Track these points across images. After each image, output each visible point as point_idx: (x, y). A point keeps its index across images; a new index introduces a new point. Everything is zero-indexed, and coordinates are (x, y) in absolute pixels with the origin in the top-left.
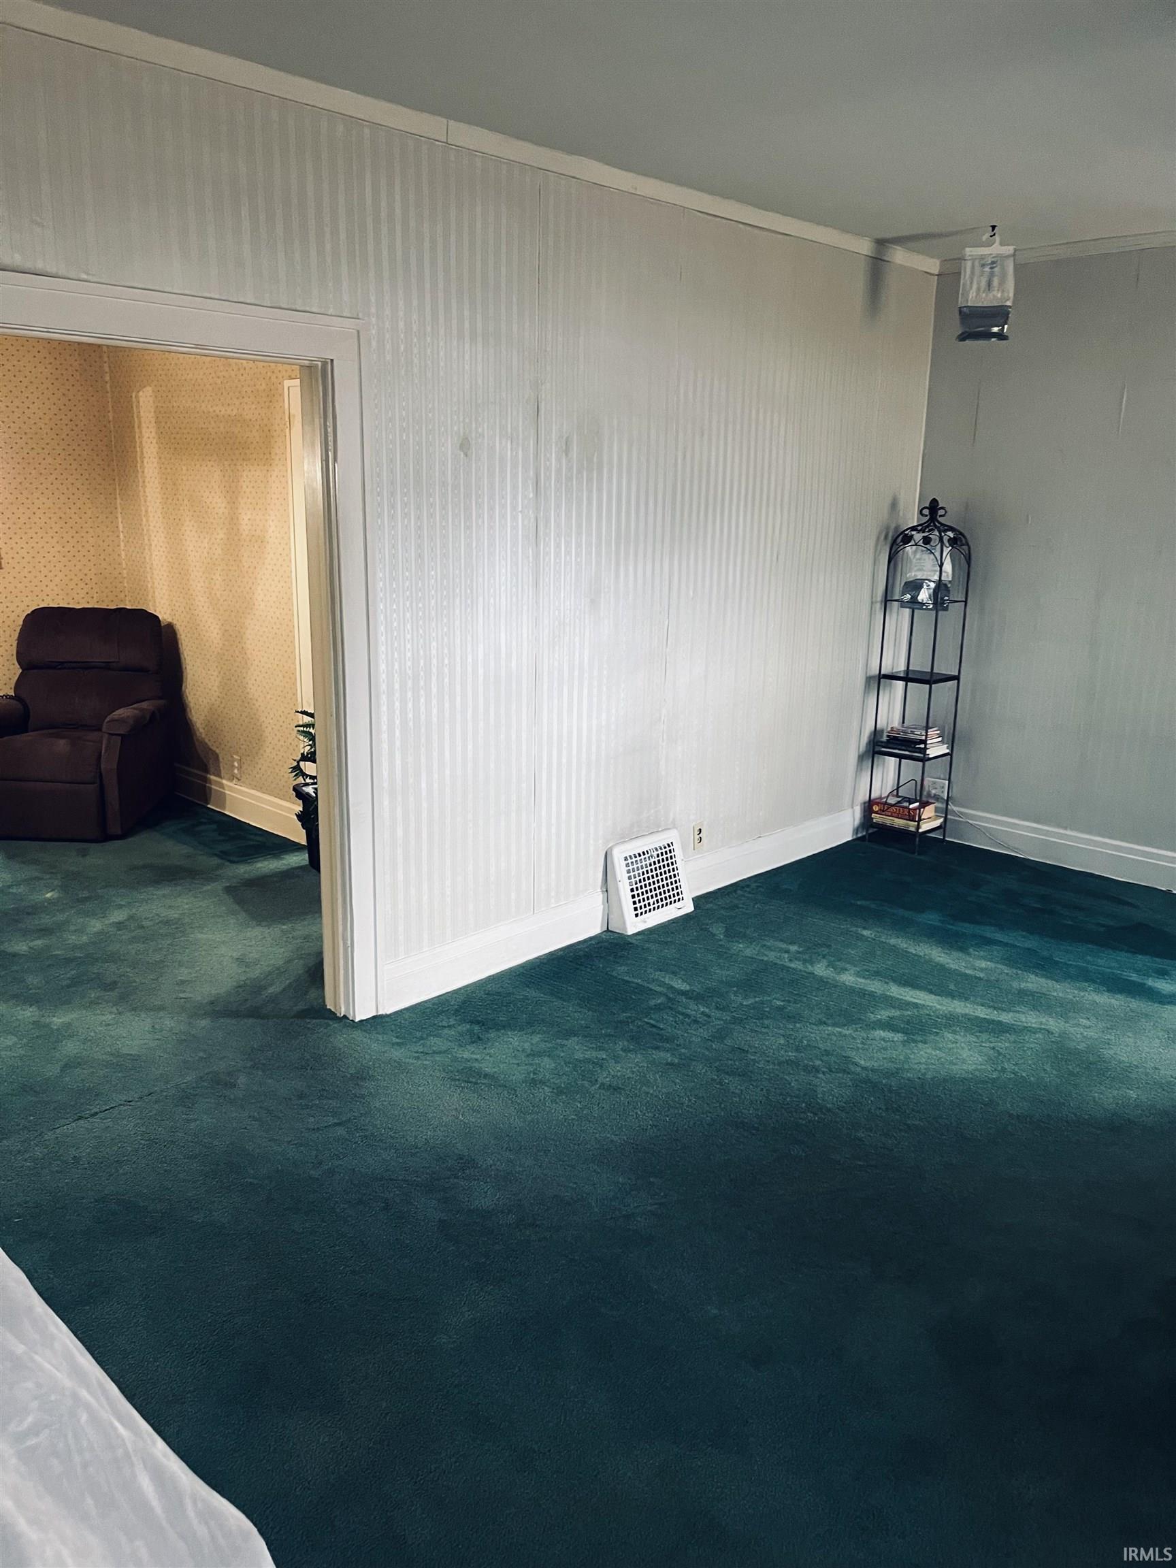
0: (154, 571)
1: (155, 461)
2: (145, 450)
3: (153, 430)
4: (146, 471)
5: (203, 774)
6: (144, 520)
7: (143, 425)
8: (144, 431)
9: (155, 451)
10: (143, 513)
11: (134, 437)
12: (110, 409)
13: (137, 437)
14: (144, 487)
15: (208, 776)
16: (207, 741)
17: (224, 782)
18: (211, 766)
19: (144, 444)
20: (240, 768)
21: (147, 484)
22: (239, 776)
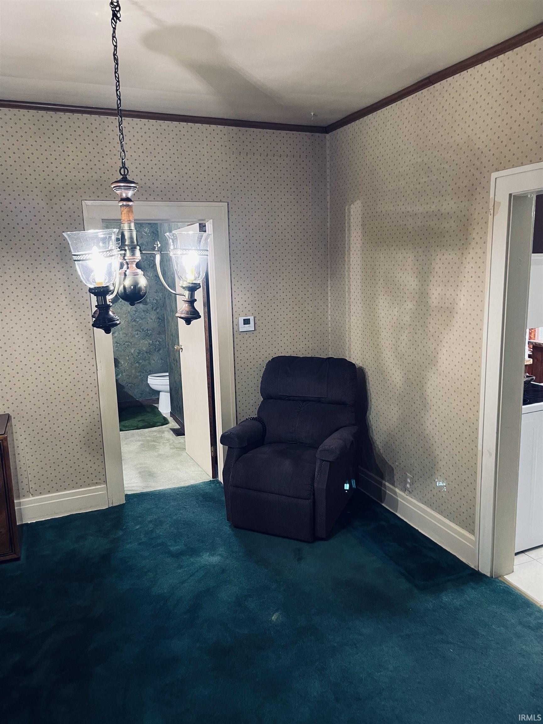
0: (351, 330)
1: (359, 253)
2: (351, 246)
3: (360, 232)
4: (351, 260)
5: (380, 479)
6: (347, 294)
7: (352, 228)
8: (352, 232)
9: (359, 246)
10: (347, 289)
11: (345, 237)
12: (329, 220)
13: (347, 237)
14: (349, 271)
15: (384, 482)
16: (384, 456)
17: (397, 490)
18: (387, 475)
19: (351, 241)
20: (412, 484)
21: (351, 270)
22: (410, 490)
